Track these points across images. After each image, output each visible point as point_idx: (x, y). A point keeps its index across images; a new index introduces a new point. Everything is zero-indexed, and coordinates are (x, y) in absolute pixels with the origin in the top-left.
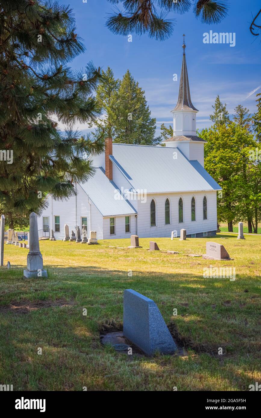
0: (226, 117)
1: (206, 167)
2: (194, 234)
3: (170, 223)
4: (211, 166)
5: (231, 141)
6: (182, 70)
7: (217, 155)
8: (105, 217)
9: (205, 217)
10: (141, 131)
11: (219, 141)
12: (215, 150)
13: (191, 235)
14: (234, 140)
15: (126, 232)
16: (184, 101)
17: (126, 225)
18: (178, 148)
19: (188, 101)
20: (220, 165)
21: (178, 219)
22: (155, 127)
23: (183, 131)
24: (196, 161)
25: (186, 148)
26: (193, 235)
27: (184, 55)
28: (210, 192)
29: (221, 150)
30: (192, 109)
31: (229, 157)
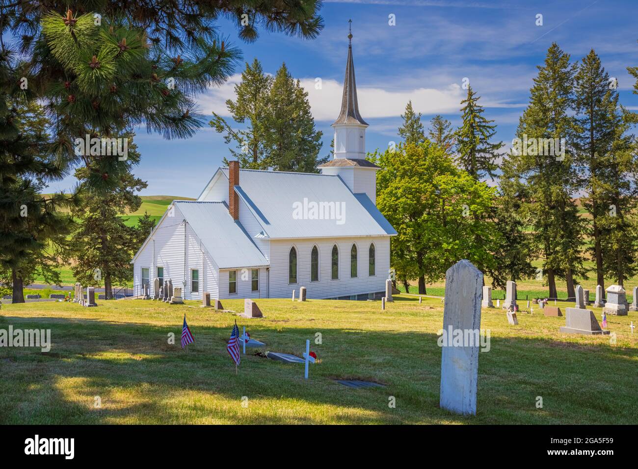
0: (419, 131)
1: (385, 202)
2: (355, 296)
3: (319, 280)
4: (392, 201)
5: (421, 166)
6: (347, 68)
7: (399, 185)
8: (222, 270)
9: (372, 272)
10: (300, 149)
11: (404, 166)
12: (398, 178)
13: (350, 296)
14: (424, 165)
15: (252, 290)
16: (348, 112)
17: (252, 281)
18: (338, 176)
19: (354, 112)
20: (403, 200)
21: (330, 274)
22: (322, 144)
23: (348, 152)
24: (364, 194)
25: (350, 177)
26: (352, 296)
27: (350, 47)
28: (381, 237)
29: (407, 179)
30: (359, 123)
31: (416, 188)
